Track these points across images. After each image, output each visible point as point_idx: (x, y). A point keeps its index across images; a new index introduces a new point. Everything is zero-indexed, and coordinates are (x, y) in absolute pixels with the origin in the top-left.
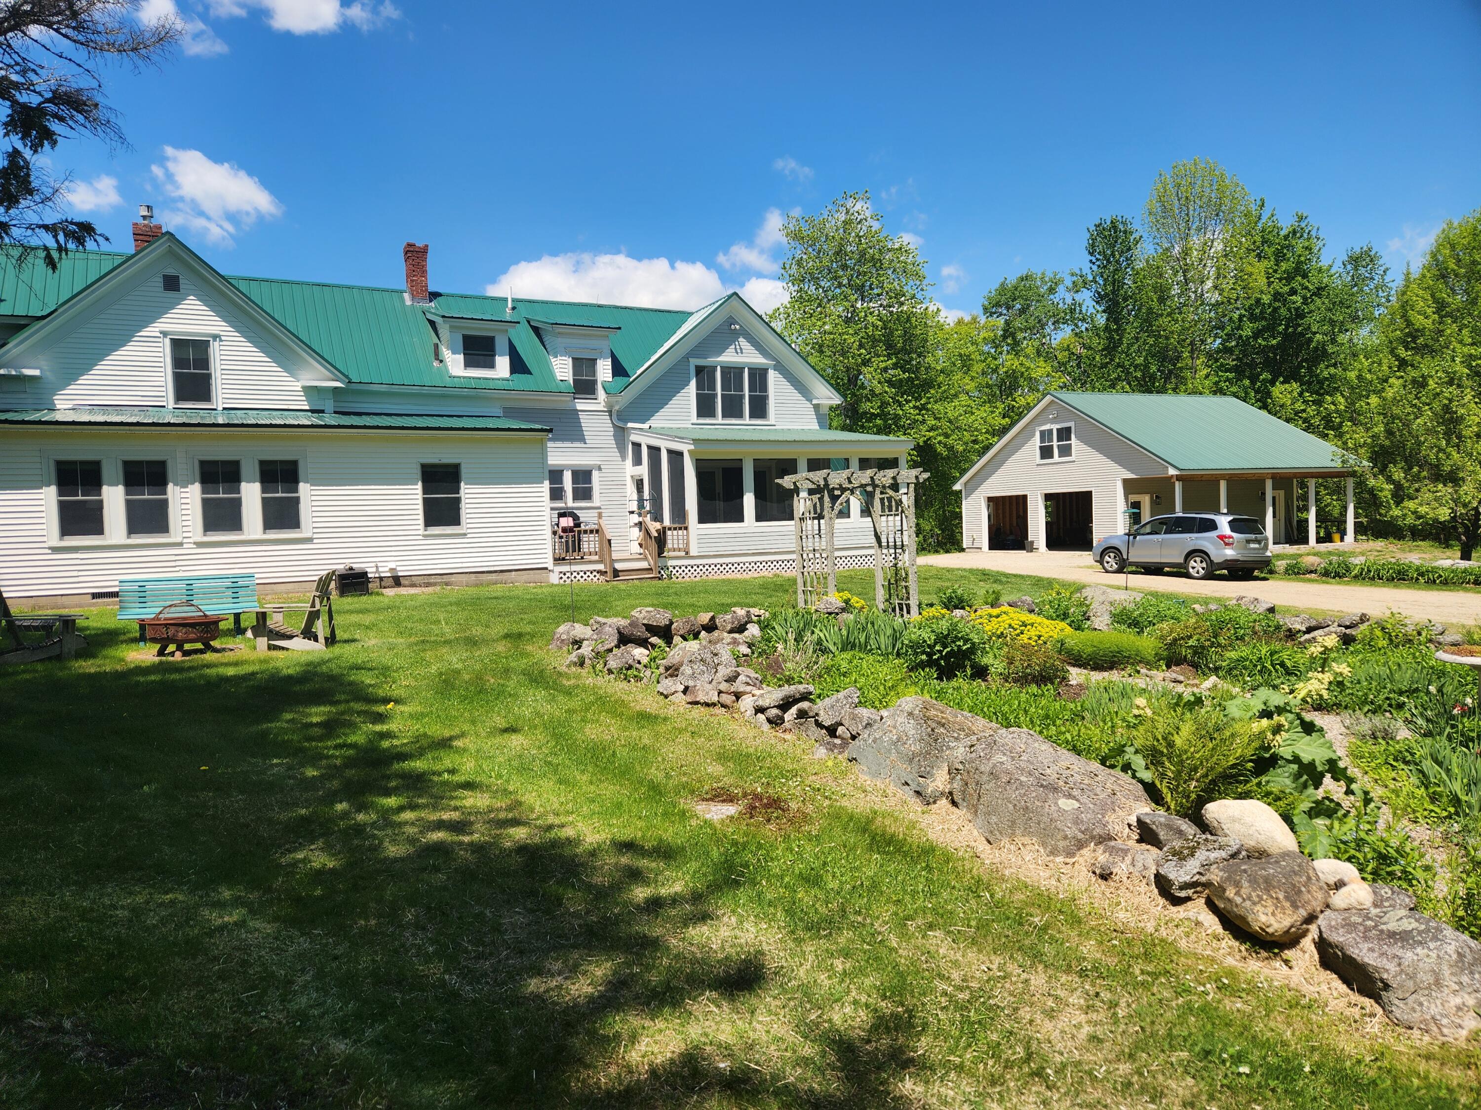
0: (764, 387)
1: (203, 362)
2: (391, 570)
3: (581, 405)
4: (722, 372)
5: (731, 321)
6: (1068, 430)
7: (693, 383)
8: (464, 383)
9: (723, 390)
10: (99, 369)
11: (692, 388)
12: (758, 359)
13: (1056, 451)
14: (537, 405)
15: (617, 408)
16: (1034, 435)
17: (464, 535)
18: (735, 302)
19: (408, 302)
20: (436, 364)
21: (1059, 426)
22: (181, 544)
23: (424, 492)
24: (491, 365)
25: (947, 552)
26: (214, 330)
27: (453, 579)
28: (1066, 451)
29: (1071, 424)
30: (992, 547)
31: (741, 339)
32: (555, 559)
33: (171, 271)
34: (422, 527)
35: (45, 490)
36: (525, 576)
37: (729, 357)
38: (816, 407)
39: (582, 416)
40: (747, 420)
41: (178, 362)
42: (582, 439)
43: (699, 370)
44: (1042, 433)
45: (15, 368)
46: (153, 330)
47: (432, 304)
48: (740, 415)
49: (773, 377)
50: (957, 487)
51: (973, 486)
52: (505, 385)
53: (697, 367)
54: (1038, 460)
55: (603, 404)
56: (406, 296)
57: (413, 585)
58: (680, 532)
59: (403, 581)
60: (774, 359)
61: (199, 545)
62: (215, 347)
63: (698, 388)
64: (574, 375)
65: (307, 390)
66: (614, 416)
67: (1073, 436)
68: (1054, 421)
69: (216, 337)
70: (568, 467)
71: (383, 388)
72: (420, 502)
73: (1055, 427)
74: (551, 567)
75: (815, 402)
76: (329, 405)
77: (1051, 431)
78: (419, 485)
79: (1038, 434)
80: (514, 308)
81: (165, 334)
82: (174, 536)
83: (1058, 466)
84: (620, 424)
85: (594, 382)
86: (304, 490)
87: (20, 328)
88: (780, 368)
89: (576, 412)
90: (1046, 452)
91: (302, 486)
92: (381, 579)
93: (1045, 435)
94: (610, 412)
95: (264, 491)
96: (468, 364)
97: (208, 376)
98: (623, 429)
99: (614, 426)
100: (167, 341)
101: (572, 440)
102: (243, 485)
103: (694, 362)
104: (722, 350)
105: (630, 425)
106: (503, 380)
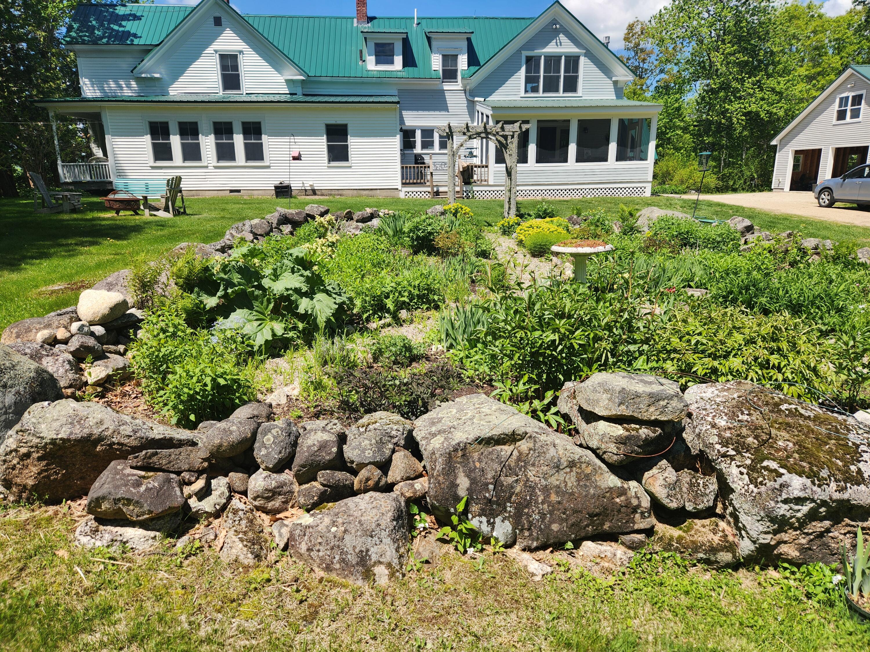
0: (576, 69)
1: (236, 67)
2: (311, 186)
3: (447, 87)
4: (545, 60)
5: (554, 22)
6: (860, 97)
7: (523, 69)
8: (376, 74)
9: (545, 72)
10: (188, 73)
11: (523, 72)
12: (573, 49)
13: (849, 114)
14: (418, 87)
15: (468, 87)
16: (834, 102)
17: (350, 167)
18: (557, 7)
19: (355, 24)
20: (360, 63)
21: (854, 94)
22: (207, 167)
23: (328, 141)
24: (392, 62)
25: (761, 191)
26: (239, 48)
27: (344, 192)
28: (856, 114)
29: (864, 92)
30: (793, 188)
31: (561, 35)
32: (403, 184)
33: (217, 15)
34: (326, 161)
35: (145, 137)
36: (385, 193)
37: (551, 49)
38: (615, 83)
39: (447, 94)
40: (561, 93)
41: (224, 68)
42: (447, 110)
43: (529, 60)
44: (841, 99)
45: (149, 73)
46: (210, 50)
47: (369, 25)
48: (557, 90)
49: (583, 61)
50: (774, 143)
51: (785, 142)
52: (400, 75)
53: (527, 57)
54: (835, 122)
55: (461, 85)
56: (355, 20)
57: (322, 195)
58: (483, 169)
59: (317, 192)
60: (585, 49)
61: (216, 167)
62: (240, 57)
63: (527, 72)
64: (443, 66)
65: (288, 81)
66: (468, 93)
67: (863, 102)
68: (851, 89)
69: (241, 52)
70: (419, 127)
71: (328, 79)
72: (325, 147)
73: (851, 94)
74: (400, 188)
75: (614, 79)
76: (299, 91)
77: (847, 98)
78: (325, 137)
79: (838, 101)
80: (418, 24)
81: (216, 51)
82: (203, 163)
83: (849, 126)
84: (471, 99)
85: (456, 71)
86: (265, 138)
87: (148, 51)
88: (589, 55)
89: (443, 91)
90: (841, 115)
91: (263, 136)
92: (306, 190)
93: (844, 101)
94: (465, 91)
95: (245, 139)
96: (378, 62)
97: (238, 75)
98: (473, 102)
99: (468, 100)
100: (217, 55)
101: (440, 110)
102: (235, 135)
103: (525, 53)
104: (546, 44)
105: (476, 99)
106: (398, 71)
